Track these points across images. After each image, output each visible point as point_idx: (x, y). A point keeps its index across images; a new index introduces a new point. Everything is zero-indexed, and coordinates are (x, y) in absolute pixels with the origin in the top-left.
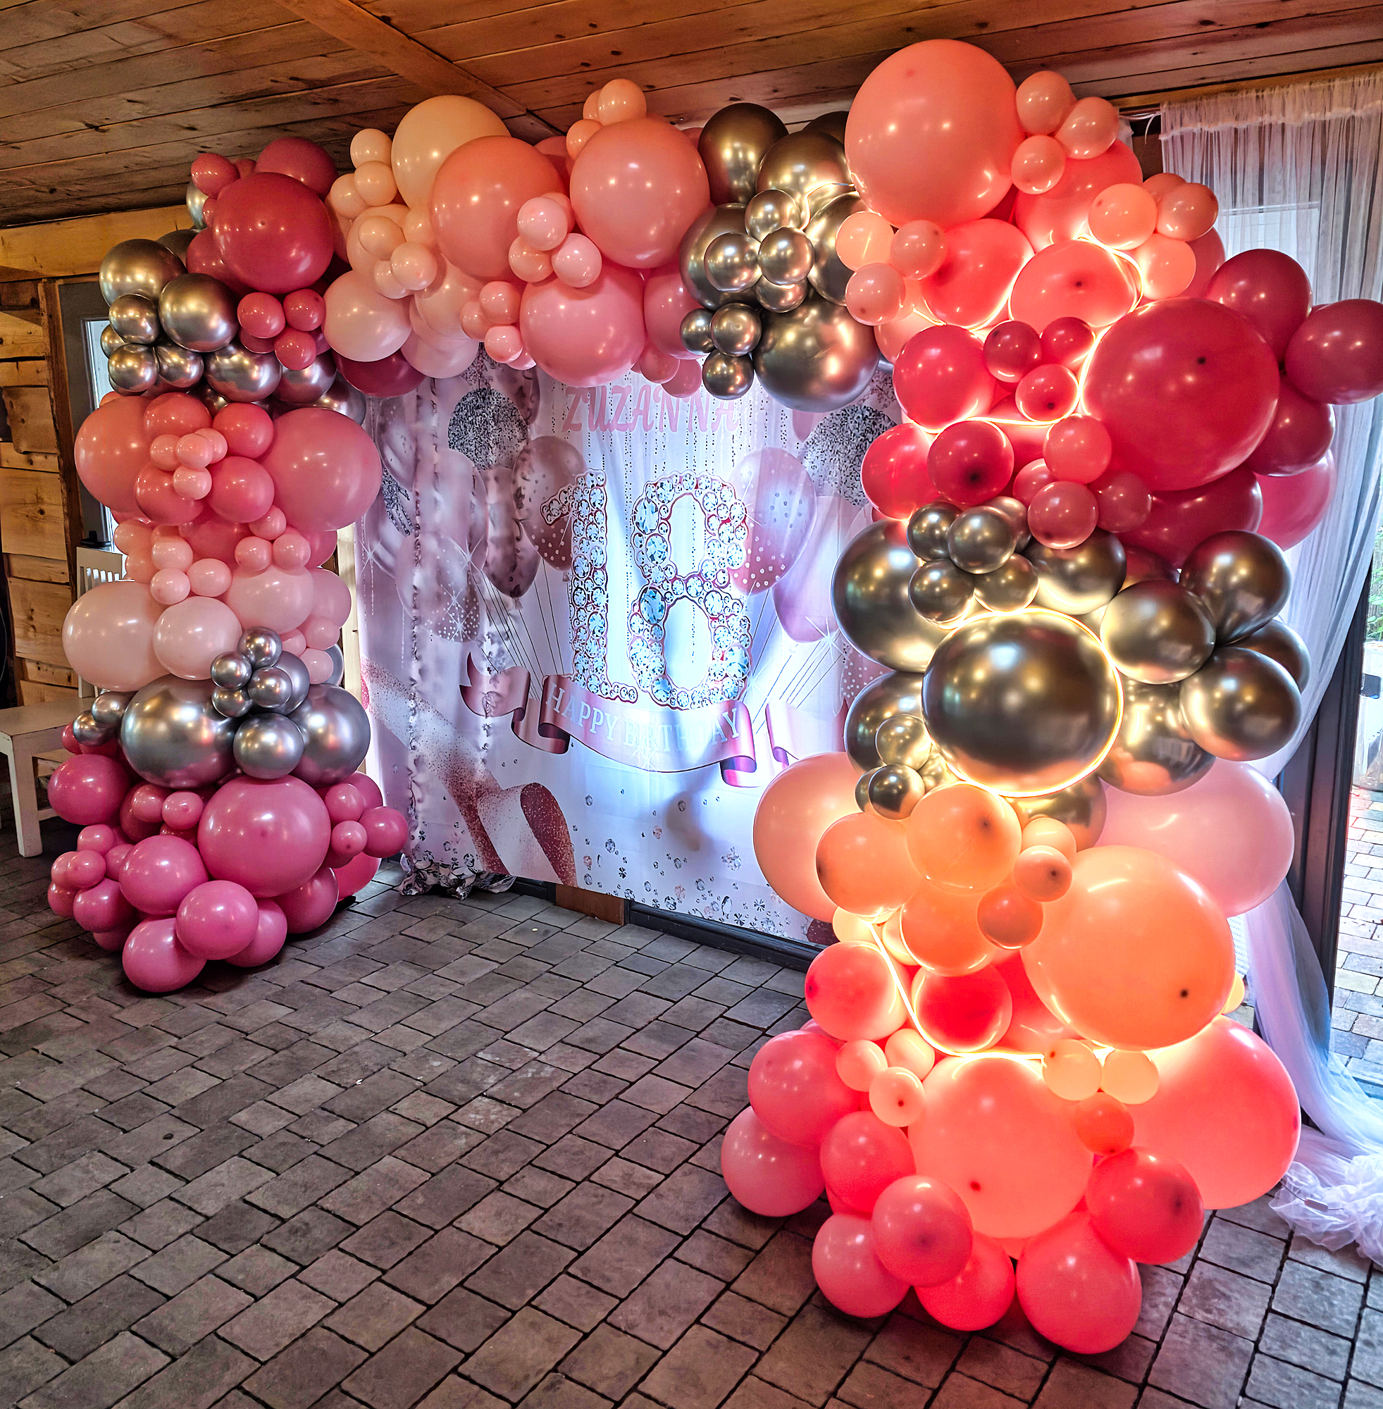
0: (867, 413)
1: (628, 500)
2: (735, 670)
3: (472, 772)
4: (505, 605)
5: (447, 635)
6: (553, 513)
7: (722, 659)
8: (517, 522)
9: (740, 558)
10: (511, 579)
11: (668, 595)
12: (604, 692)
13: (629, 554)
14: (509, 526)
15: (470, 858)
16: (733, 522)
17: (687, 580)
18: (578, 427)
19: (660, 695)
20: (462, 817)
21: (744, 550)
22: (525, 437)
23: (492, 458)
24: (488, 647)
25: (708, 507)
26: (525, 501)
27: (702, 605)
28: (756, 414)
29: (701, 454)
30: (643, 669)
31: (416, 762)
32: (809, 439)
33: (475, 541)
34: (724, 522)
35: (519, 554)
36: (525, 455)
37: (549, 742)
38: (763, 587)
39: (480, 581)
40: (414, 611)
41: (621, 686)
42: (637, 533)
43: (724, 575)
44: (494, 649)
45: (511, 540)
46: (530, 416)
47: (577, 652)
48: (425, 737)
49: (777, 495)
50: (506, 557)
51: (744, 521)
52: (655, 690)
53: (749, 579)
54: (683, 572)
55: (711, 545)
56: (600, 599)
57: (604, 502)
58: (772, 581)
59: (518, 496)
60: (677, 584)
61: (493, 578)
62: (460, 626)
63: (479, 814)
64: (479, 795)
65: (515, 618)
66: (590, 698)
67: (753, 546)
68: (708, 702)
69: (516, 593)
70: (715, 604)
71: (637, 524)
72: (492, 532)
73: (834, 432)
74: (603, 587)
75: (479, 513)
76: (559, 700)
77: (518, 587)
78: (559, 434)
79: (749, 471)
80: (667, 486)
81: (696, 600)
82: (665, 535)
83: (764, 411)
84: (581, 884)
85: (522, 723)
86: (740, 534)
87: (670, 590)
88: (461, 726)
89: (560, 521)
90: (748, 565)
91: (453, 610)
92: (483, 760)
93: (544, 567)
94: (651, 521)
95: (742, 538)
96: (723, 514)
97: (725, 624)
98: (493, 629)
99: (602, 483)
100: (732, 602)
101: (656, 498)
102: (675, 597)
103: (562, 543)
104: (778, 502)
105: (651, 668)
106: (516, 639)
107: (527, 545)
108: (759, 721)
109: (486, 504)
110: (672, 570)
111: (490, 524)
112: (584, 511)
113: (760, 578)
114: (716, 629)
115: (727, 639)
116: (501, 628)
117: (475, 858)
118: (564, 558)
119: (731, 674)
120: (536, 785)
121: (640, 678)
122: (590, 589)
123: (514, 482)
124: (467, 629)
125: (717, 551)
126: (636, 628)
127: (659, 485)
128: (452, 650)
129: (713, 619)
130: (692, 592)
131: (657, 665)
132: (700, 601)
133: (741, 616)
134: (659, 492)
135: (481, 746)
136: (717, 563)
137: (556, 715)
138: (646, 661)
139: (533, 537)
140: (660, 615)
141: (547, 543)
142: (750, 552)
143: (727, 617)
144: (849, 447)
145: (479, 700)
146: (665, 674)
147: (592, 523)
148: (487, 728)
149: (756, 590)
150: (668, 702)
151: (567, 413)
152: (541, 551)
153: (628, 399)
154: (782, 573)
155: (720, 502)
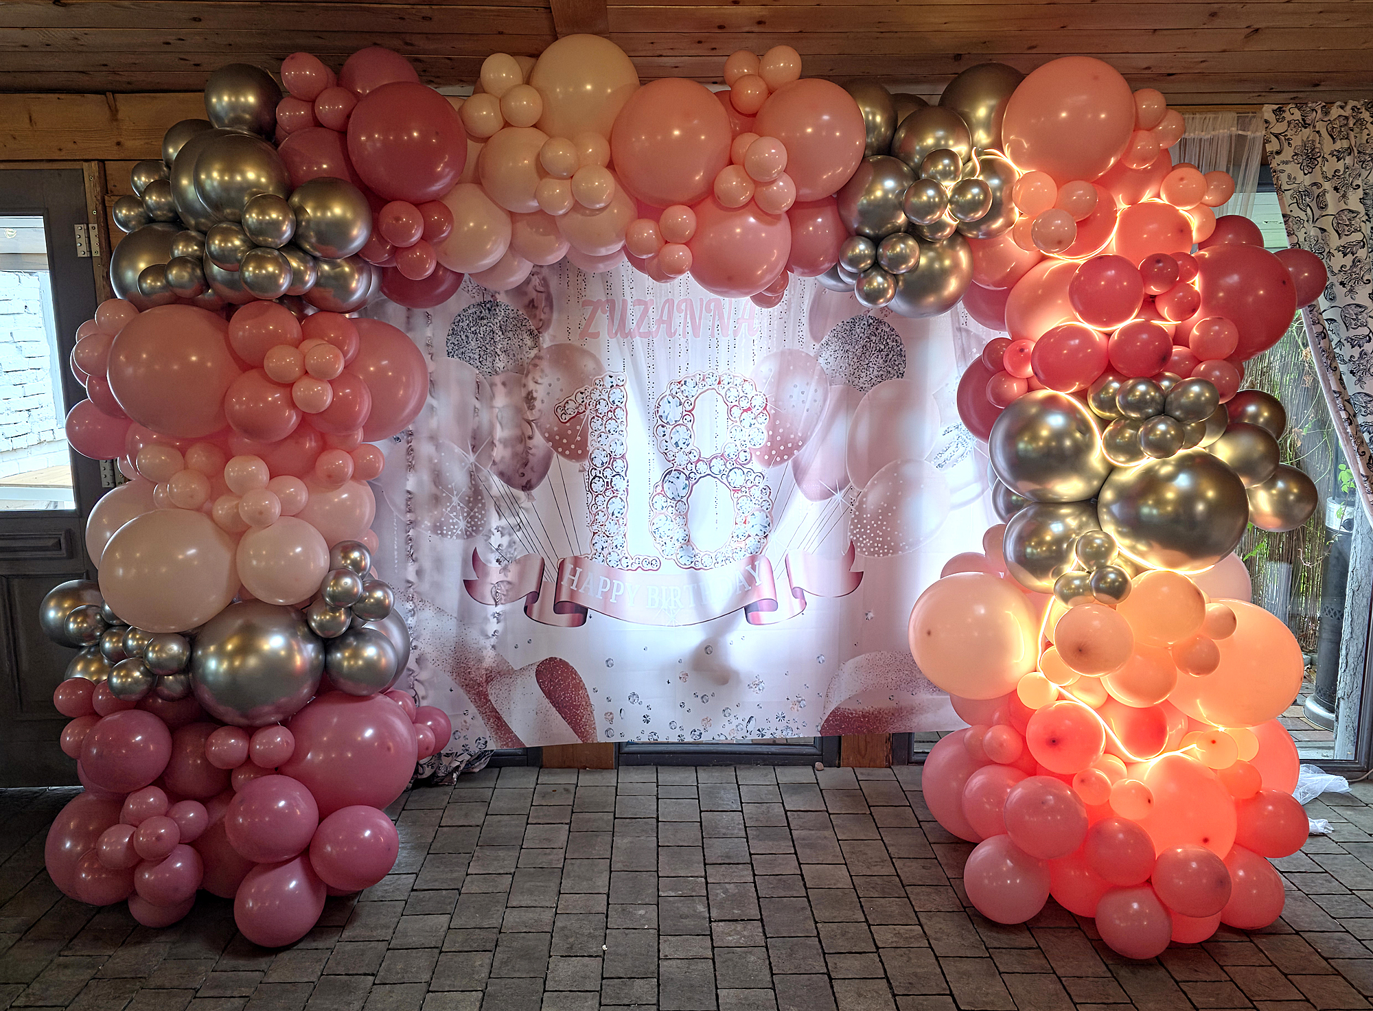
0: (871, 321)
1: (651, 397)
2: (757, 530)
3: (480, 660)
4: (516, 500)
5: (447, 534)
6: (569, 412)
7: (745, 523)
8: (529, 422)
9: (760, 436)
10: (523, 475)
11: (692, 475)
12: (625, 565)
13: (651, 443)
14: (519, 426)
15: (482, 741)
16: (754, 410)
17: (711, 461)
18: (596, 335)
19: (684, 560)
20: (472, 705)
21: (765, 433)
22: (536, 344)
23: (500, 364)
24: (496, 540)
25: (730, 400)
26: (538, 404)
27: (725, 480)
28: (775, 323)
29: (723, 357)
30: (665, 539)
31: (418, 661)
32: (823, 341)
33: (478, 442)
34: (745, 411)
35: (530, 451)
36: (537, 361)
37: (565, 618)
38: (783, 461)
39: (487, 480)
40: (409, 515)
41: (642, 558)
42: (659, 424)
43: (746, 454)
44: (505, 541)
45: (524, 439)
46: (542, 326)
47: (595, 534)
48: (426, 635)
49: (796, 386)
50: (515, 455)
51: (765, 408)
52: (679, 556)
53: (770, 455)
54: (706, 454)
55: (733, 430)
56: (619, 483)
57: (624, 400)
58: (790, 455)
59: (530, 399)
60: (700, 465)
61: (502, 475)
62: (462, 524)
63: (490, 697)
64: (489, 679)
65: (527, 510)
66: (610, 572)
67: (773, 427)
68: (731, 560)
69: (527, 487)
70: (737, 478)
71: (661, 417)
72: (500, 433)
73: (845, 336)
74: (623, 474)
75: (485, 417)
76: (576, 579)
77: (529, 482)
78: (575, 340)
79: (768, 369)
80: (691, 383)
81: (719, 477)
82: (689, 425)
83: (783, 321)
84: (601, 738)
85: (536, 605)
86: (761, 419)
87: (694, 470)
88: (465, 617)
89: (576, 419)
90: (769, 444)
92: (493, 647)
93: (557, 461)
94: (673, 412)
95: (763, 422)
96: (745, 404)
97: (748, 494)
98: (503, 522)
99: (622, 383)
100: (754, 475)
101: (680, 393)
102: (699, 476)
103: (579, 438)
104: (796, 392)
105: (674, 538)
106: (529, 529)
107: (539, 442)
108: (779, 570)
109: (492, 407)
110: (695, 454)
111: (498, 427)
112: (602, 408)
113: (781, 455)
114: (738, 498)
115: (748, 505)
116: (512, 521)
117: (488, 739)
118: (580, 452)
119: (753, 534)
120: (551, 659)
121: (663, 548)
122: (609, 477)
123: (525, 386)
124: (472, 526)
125: (738, 435)
126: (658, 506)
127: (683, 382)
128: (453, 548)
129: (735, 491)
130: (716, 470)
131: (680, 534)
132: (723, 476)
133: (761, 486)
134: (682, 388)
135: (490, 633)
136: (738, 445)
137: (572, 593)
138: (669, 533)
139: (547, 435)
140: (683, 493)
141: (561, 439)
142: (771, 433)
143: (749, 488)
144: (856, 347)
145: (487, 591)
146: (688, 541)
147: (611, 419)
148: (498, 617)
149: (776, 463)
150: (693, 565)
151: (584, 322)
152: (555, 447)
153: (651, 310)
154: (799, 448)
155: (741, 395)
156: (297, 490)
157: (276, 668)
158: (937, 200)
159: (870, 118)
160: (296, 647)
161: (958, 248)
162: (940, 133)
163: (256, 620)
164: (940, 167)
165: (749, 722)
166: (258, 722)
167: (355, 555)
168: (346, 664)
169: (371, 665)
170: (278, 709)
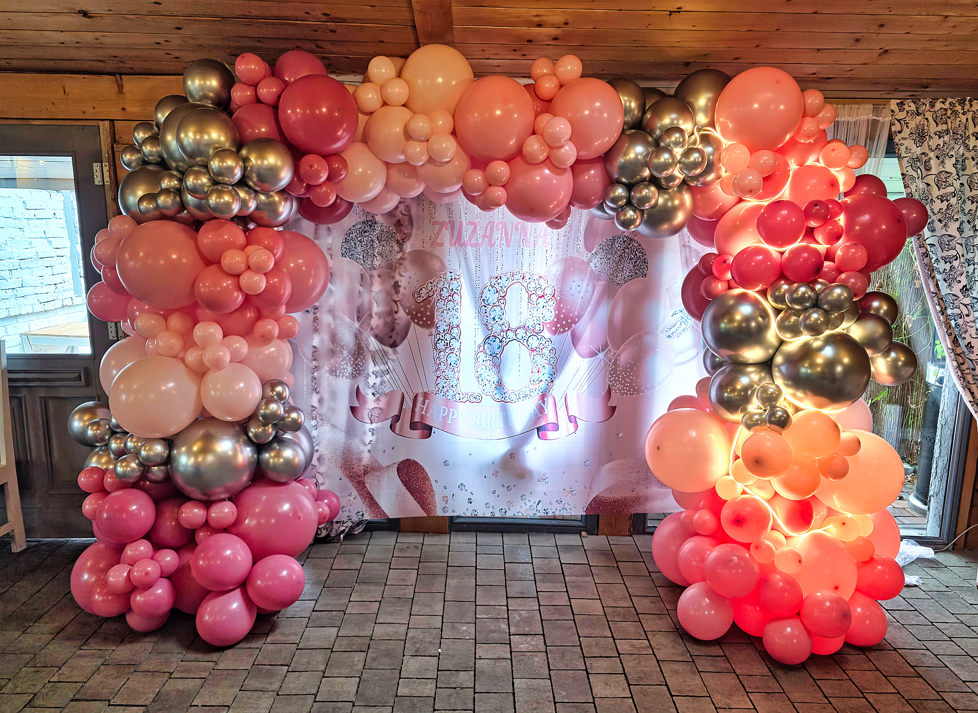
0: (626, 239)
1: (477, 287)
2: (546, 377)
3: (360, 460)
4: (386, 353)
5: (339, 376)
6: (422, 295)
7: (538, 372)
8: (395, 302)
9: (550, 315)
10: (391, 337)
11: (504, 340)
12: (458, 399)
13: (477, 317)
14: (389, 304)
15: (361, 513)
16: (546, 297)
17: (516, 330)
18: (442, 245)
19: (497, 396)
20: (354, 490)
21: (553, 312)
22: (401, 250)
23: (377, 263)
24: (372, 380)
25: (530, 290)
26: (402, 290)
27: (525, 343)
28: (561, 239)
29: (526, 260)
30: (485, 381)
31: (319, 459)
32: (593, 252)
33: (361, 314)
34: (541, 297)
35: (396, 321)
36: (402, 261)
37: (417, 433)
38: (564, 331)
39: (367, 340)
40: (314, 362)
41: (469, 394)
42: (482, 305)
43: (540, 326)
44: (378, 381)
45: (391, 313)
46: (406, 237)
47: (438, 377)
48: (324, 442)
49: (574, 282)
50: (386, 324)
51: (553, 296)
52: (494, 394)
53: (556, 327)
54: (513, 326)
55: (532, 310)
56: (455, 344)
57: (459, 288)
58: (570, 327)
59: (396, 286)
60: (509, 333)
61: (376, 337)
62: (350, 369)
63: (366, 485)
64: (366, 472)
65: (393, 361)
66: (448, 403)
67: (558, 308)
68: (529, 397)
69: (394, 345)
70: (534, 342)
71: (484, 300)
72: (376, 309)
73: (608, 248)
74: (457, 338)
75: (366, 297)
76: (425, 407)
77: (395, 342)
78: (427, 248)
79: (555, 270)
80: (504, 279)
81: (522, 341)
82: (503, 306)
83: (566, 237)
84: (439, 513)
85: (398, 424)
86: (550, 303)
87: (505, 336)
88: (350, 431)
89: (427, 300)
90: (555, 320)
91: (344, 359)
92: (369, 451)
93: (414, 328)
94: (492, 297)
95: (552, 305)
96: (540, 293)
97: (540, 353)
98: (377, 368)
99: (458, 277)
100: (545, 340)
101: (497, 285)
102: (508, 340)
103: (428, 313)
104: (574, 285)
105: (492, 381)
106: (394, 373)
107: (402, 315)
108: (560, 404)
109: (371, 291)
110: (506, 325)
111: (375, 305)
112: (445, 293)
113: (563, 326)
114: (534, 356)
115: (541, 361)
116: (383, 368)
117: (364, 512)
118: (429, 322)
119: (544, 380)
120: (407, 460)
121: (484, 388)
122: (449, 340)
123: (393, 277)
124: (356, 371)
125: (535, 313)
126: (480, 360)
127: (499, 277)
128: (343, 385)
129: (532, 351)
130: (519, 336)
131: (495, 379)
132: (524, 341)
133: (550, 348)
134: (499, 281)
135: (367, 442)
136: (535, 320)
137: (422, 416)
138: (488, 378)
139: (407, 311)
140: (497, 351)
141: (417, 314)
142: (557, 312)
143: (542, 349)
144: (615, 256)
145: (365, 414)
146: (500, 384)
147: (451, 301)
148: (373, 431)
149: (560, 333)
150: (503, 399)
151: (433, 236)
152: (413, 319)
153: (478, 229)
154: (575, 323)
155: (538, 286)
156: (241, 345)
157: (226, 464)
158: (670, 161)
159: (628, 104)
160: (239, 449)
161: (684, 193)
162: (674, 116)
163: (212, 430)
164: (673, 139)
165: (538, 504)
166: (214, 498)
167: (279, 389)
168: (271, 461)
169: (288, 463)
170: (227, 490)
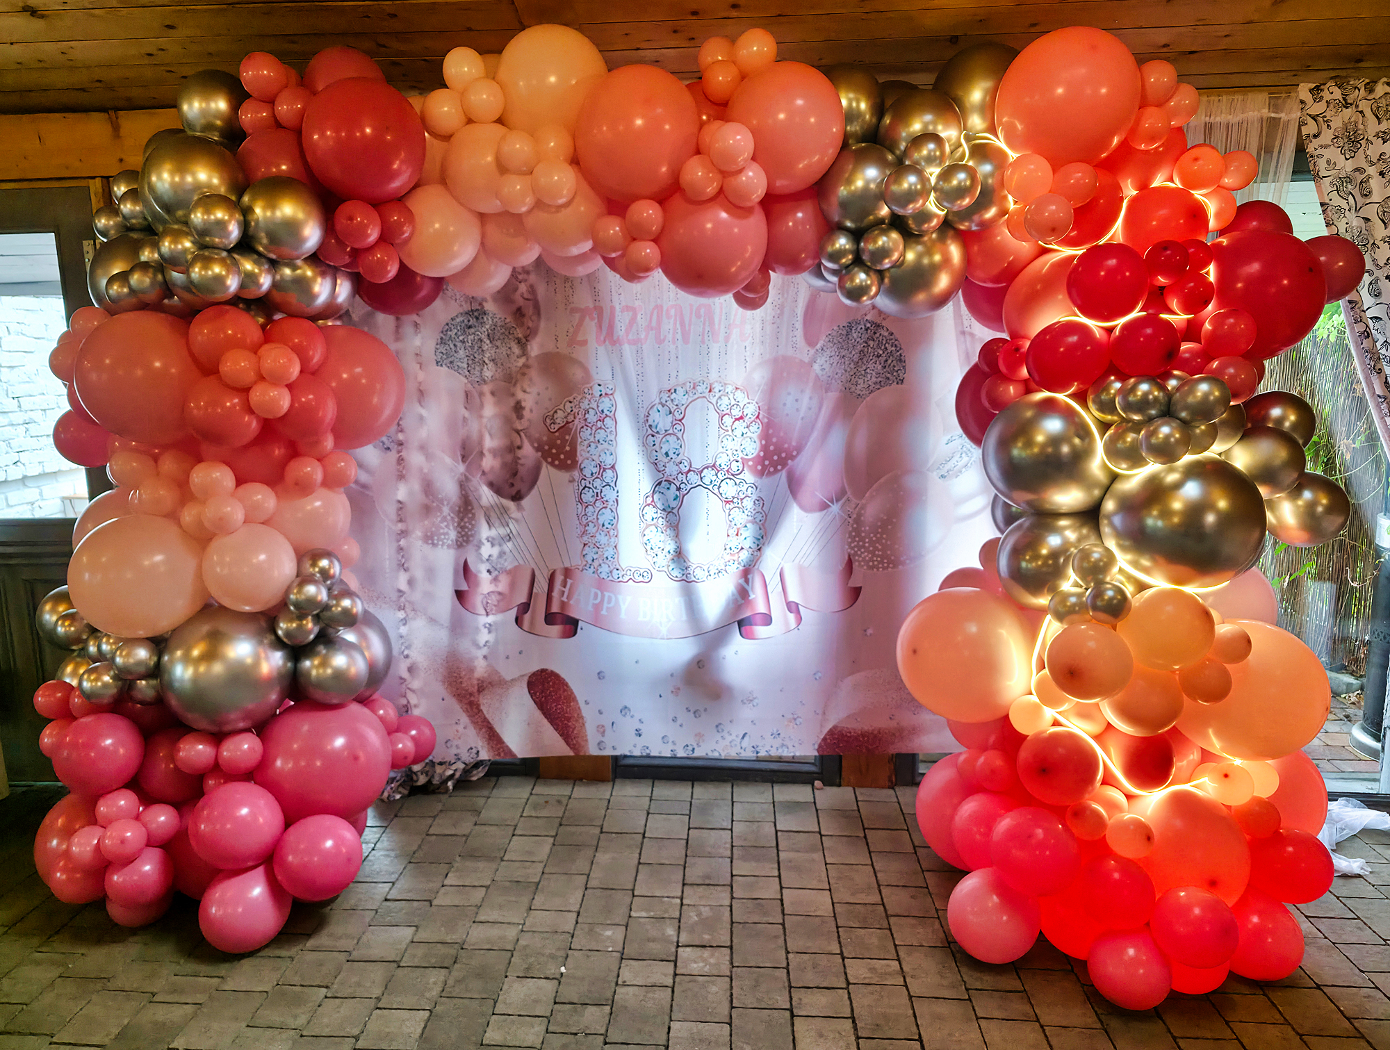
0: (869, 324)
1: (640, 405)
2: (748, 543)
3: (471, 670)
4: (505, 510)
5: (438, 545)
6: (558, 421)
7: (737, 535)
8: (518, 432)
9: (752, 448)
10: (512, 485)
11: (682, 486)
12: (616, 577)
13: (641, 453)
14: (508, 436)
15: (474, 751)
16: (746, 419)
17: (702, 471)
18: (585, 343)
19: (676, 573)
20: (464, 716)
21: (758, 442)
22: (524, 353)
23: (488, 373)
24: (486, 550)
25: (722, 408)
26: (526, 413)
27: (716, 491)
28: (768, 328)
29: (714, 365)
30: (656, 551)
31: (411, 670)
32: (818, 347)
33: (468, 452)
34: (736, 419)
35: (520, 462)
36: (526, 371)
37: (556, 629)
38: (776, 471)
39: (477, 490)
40: (400, 525)
41: (633, 570)
42: (649, 435)
43: (738, 464)
44: (495, 551)
45: (512, 449)
46: (530, 334)
47: (585, 545)
48: (418, 644)
49: (789, 394)
50: (504, 465)
51: (758, 417)
52: (670, 568)
53: (763, 466)
54: (697, 465)
55: (724, 440)
56: (609, 494)
57: (613, 409)
58: (784, 465)
59: (518, 408)
60: (691, 475)
61: (491, 485)
62: (453, 535)
63: (482, 707)
64: (482, 687)
65: (516, 520)
66: (601, 584)
67: (766, 436)
68: (724, 572)
69: (517, 497)
70: (729, 489)
71: (650, 426)
72: (489, 443)
73: (841, 340)
74: (613, 484)
75: (474, 427)
76: (566, 590)
77: (519, 492)
78: (563, 348)
79: (760, 376)
80: (681, 391)
81: (710, 487)
82: (680, 435)
83: (775, 325)
84: (593, 751)
85: (527, 617)
86: (754, 428)
87: (685, 481)
88: (457, 627)
89: (565, 428)
90: (762, 454)
91: (444, 519)
92: (485, 657)
93: (547, 471)
94: (662, 421)
95: (756, 429)
96: (736, 412)
97: (740, 505)
98: (493, 533)
99: (611, 392)
100: (746, 486)
101: (670, 402)
102: (690, 487)
103: (568, 448)
104: (789, 400)
105: (666, 551)
106: (519, 540)
107: (528, 452)
108: (774, 585)
109: (481, 417)
110: (686, 464)
111: (487, 438)
112: (591, 417)
113: (774, 465)
114: (730, 510)
115: (741, 517)
116: (503, 531)
117: (480, 749)
118: (569, 462)
119: (746, 548)
120: (542, 671)
121: (655, 560)
122: (599, 488)
123: (513, 395)
124: (462, 536)
126: (649, 517)
127: (673, 391)
128: (445, 558)
129: (727, 502)
130: (707, 481)
131: (671, 546)
132: (714, 487)
133: (754, 498)
134: (672, 397)
135: (481, 644)
136: (730, 454)
137: (563, 605)
138: (660, 545)
139: (536, 445)
140: (674, 504)
141: (550, 449)
142: (764, 442)
143: (742, 499)
144: (853, 353)
145: (478, 601)
146: (679, 556)
147: (600, 428)
148: (490, 628)
149: (770, 474)
150: (684, 577)
151: (571, 330)
152: (545, 457)
153: (639, 317)
154: (793, 458)
155: (733, 403)
156: (264, 498)
157: (241, 677)
158: (920, 186)
159: (853, 105)
160: (262, 654)
161: (949, 242)
162: (929, 118)
164: (926, 152)
165: (743, 739)
